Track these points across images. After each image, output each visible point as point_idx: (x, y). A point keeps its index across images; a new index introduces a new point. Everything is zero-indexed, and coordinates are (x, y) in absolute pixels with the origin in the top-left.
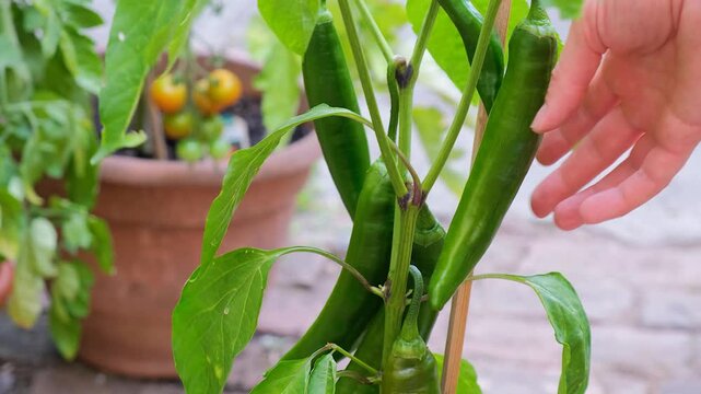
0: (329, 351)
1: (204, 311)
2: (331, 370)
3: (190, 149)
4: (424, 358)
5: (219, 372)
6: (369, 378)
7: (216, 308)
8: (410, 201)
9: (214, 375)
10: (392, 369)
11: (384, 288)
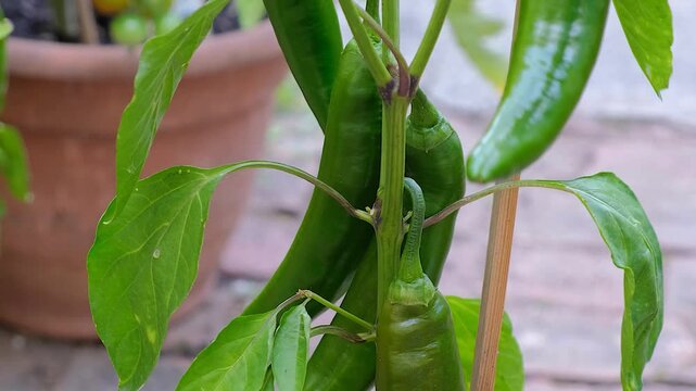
0: (300, 302)
1: (128, 253)
2: (302, 327)
3: (129, 28)
4: (431, 304)
5: (152, 336)
6: (360, 335)
7: (142, 251)
8: (395, 90)
9: (147, 341)
10: (389, 321)
11: (372, 212)
